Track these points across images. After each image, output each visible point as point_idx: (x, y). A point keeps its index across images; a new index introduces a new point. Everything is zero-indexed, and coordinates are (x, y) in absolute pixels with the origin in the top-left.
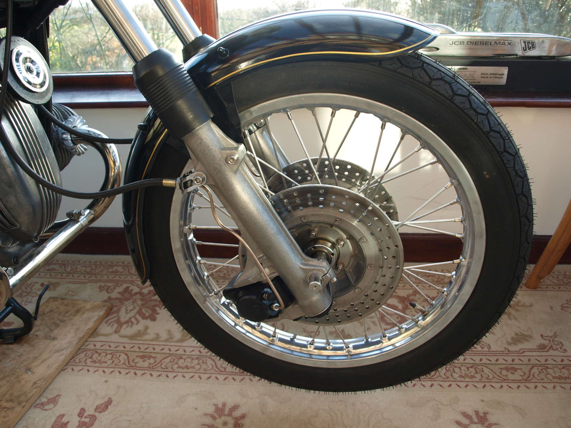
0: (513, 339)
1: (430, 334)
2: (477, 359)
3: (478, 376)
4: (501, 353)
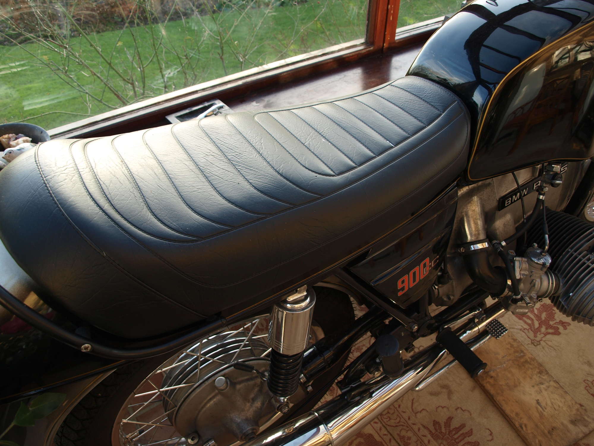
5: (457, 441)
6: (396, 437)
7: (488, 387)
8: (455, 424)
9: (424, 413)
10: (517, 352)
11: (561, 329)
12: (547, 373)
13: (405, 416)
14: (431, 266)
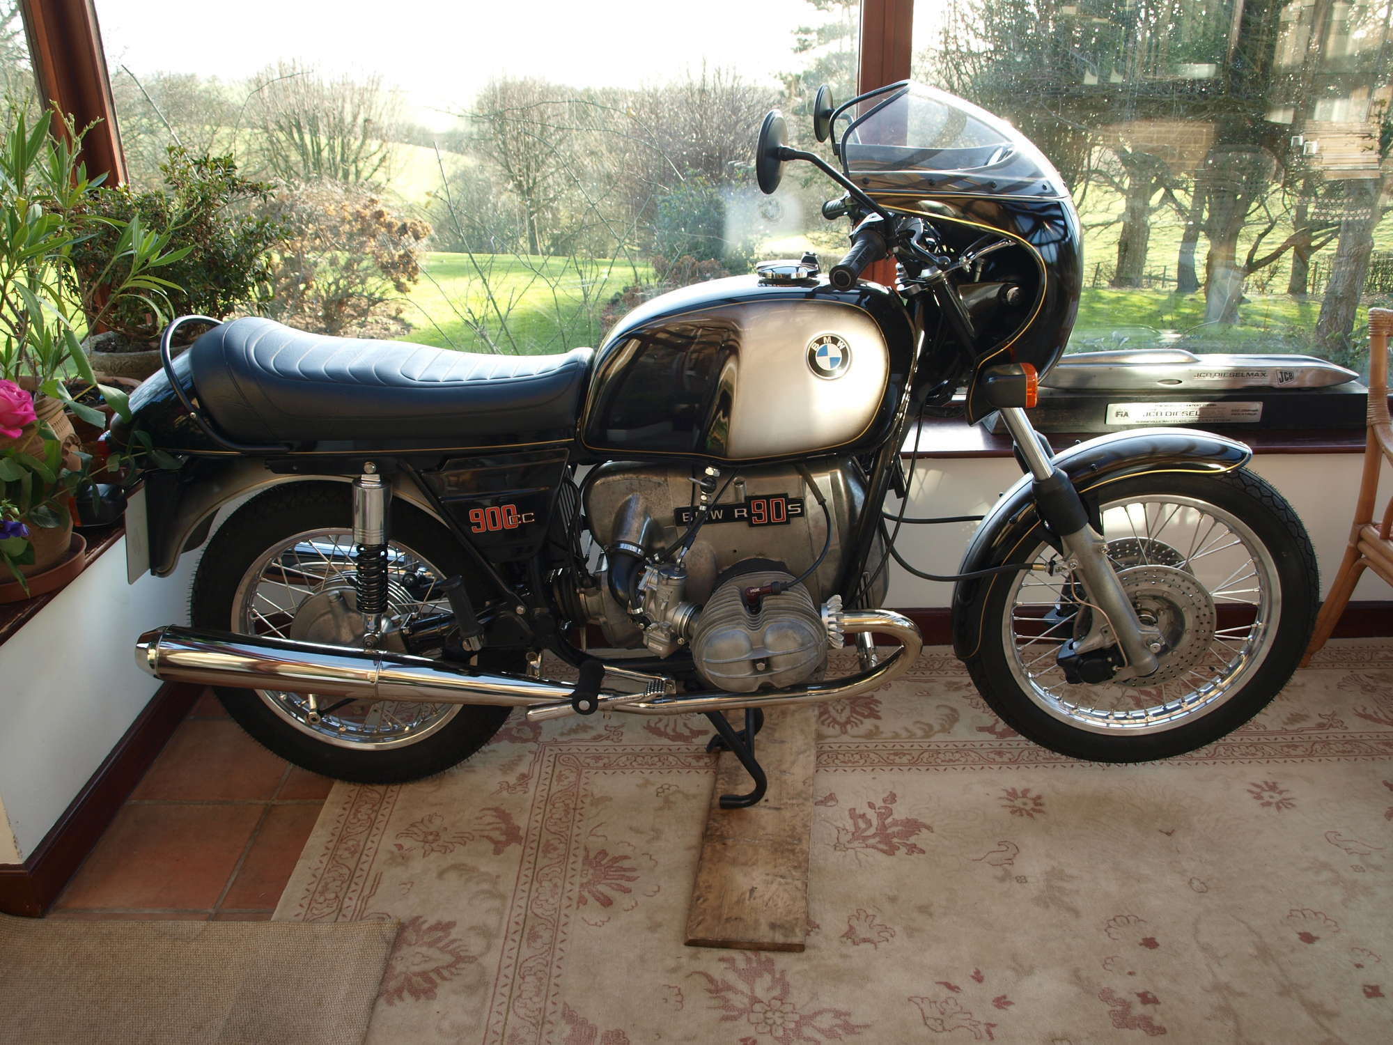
0: (1288, 719)
1: (1230, 694)
2: (1255, 739)
3: (1260, 754)
4: (1279, 733)
5: (608, 877)
6: (543, 842)
9: (601, 839)
10: (792, 837)
11: (902, 851)
12: (806, 871)
13: (576, 832)
14: (520, 519)
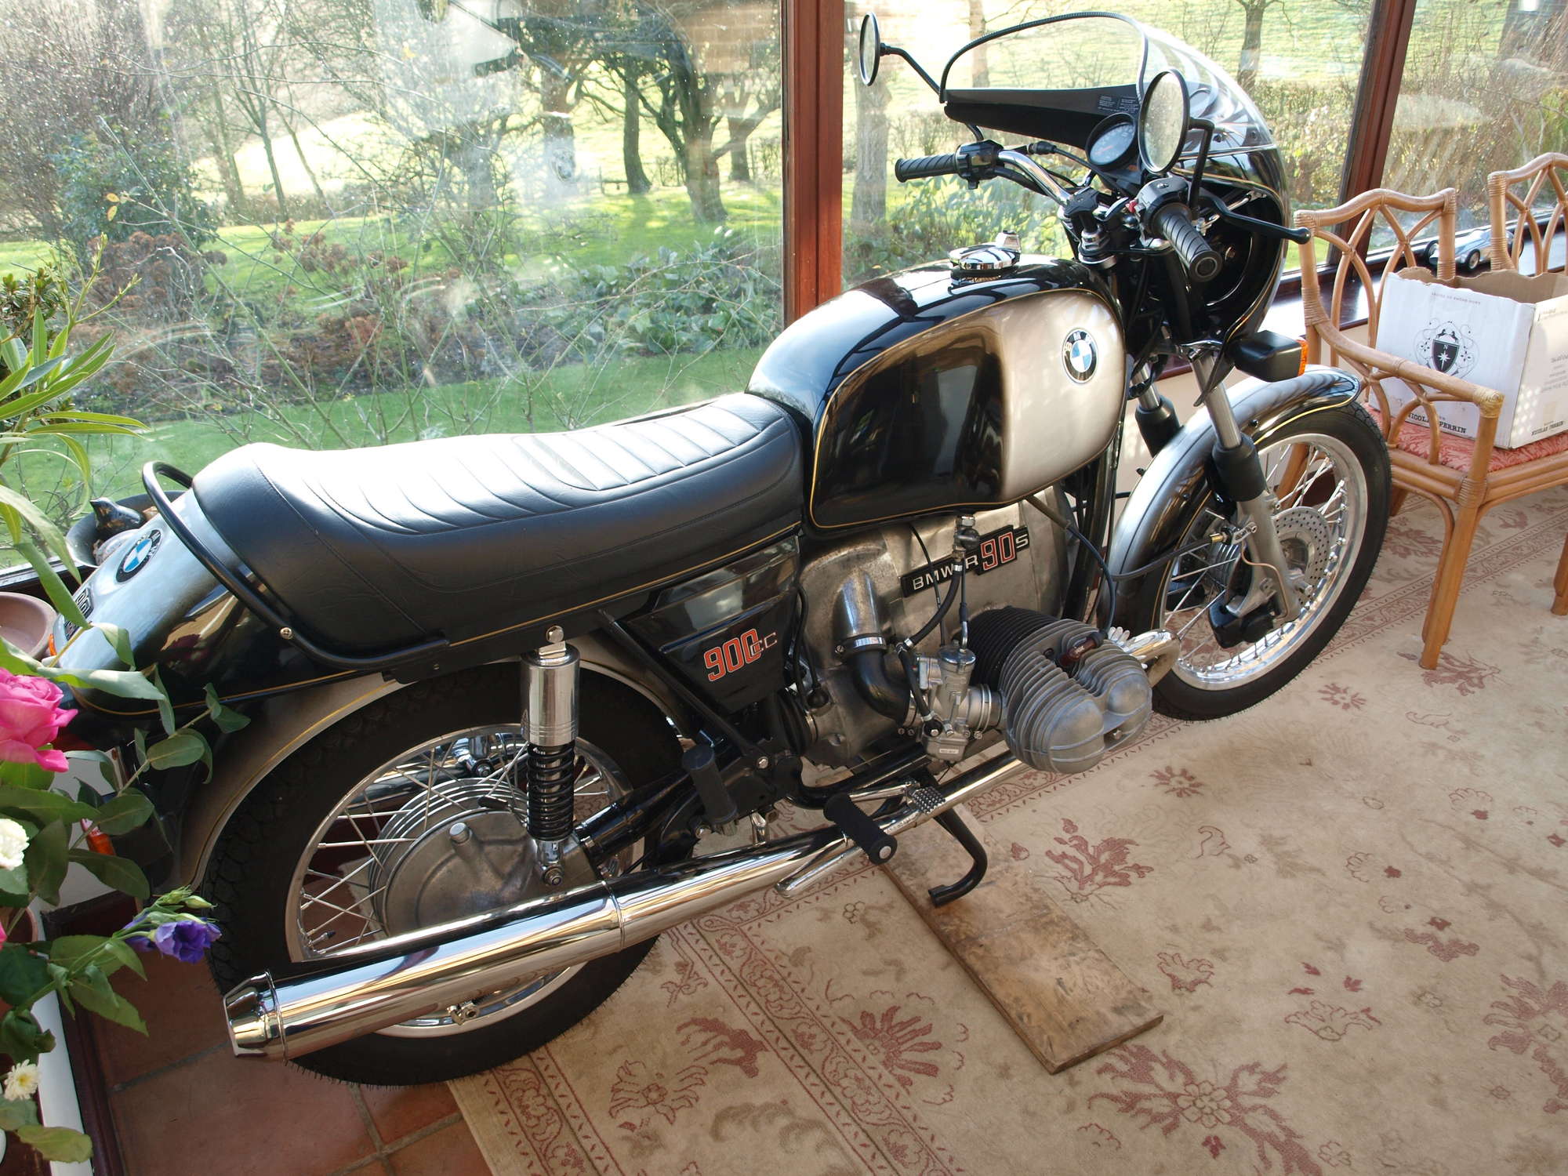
5: (900, 1041)
6: (789, 1035)
7: (971, 960)
8: (901, 1016)
9: (847, 1000)
10: (1037, 907)
11: (1133, 876)
12: (1087, 938)
13: (812, 1005)
14: (762, 645)
